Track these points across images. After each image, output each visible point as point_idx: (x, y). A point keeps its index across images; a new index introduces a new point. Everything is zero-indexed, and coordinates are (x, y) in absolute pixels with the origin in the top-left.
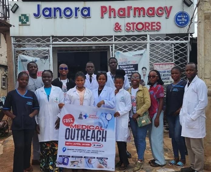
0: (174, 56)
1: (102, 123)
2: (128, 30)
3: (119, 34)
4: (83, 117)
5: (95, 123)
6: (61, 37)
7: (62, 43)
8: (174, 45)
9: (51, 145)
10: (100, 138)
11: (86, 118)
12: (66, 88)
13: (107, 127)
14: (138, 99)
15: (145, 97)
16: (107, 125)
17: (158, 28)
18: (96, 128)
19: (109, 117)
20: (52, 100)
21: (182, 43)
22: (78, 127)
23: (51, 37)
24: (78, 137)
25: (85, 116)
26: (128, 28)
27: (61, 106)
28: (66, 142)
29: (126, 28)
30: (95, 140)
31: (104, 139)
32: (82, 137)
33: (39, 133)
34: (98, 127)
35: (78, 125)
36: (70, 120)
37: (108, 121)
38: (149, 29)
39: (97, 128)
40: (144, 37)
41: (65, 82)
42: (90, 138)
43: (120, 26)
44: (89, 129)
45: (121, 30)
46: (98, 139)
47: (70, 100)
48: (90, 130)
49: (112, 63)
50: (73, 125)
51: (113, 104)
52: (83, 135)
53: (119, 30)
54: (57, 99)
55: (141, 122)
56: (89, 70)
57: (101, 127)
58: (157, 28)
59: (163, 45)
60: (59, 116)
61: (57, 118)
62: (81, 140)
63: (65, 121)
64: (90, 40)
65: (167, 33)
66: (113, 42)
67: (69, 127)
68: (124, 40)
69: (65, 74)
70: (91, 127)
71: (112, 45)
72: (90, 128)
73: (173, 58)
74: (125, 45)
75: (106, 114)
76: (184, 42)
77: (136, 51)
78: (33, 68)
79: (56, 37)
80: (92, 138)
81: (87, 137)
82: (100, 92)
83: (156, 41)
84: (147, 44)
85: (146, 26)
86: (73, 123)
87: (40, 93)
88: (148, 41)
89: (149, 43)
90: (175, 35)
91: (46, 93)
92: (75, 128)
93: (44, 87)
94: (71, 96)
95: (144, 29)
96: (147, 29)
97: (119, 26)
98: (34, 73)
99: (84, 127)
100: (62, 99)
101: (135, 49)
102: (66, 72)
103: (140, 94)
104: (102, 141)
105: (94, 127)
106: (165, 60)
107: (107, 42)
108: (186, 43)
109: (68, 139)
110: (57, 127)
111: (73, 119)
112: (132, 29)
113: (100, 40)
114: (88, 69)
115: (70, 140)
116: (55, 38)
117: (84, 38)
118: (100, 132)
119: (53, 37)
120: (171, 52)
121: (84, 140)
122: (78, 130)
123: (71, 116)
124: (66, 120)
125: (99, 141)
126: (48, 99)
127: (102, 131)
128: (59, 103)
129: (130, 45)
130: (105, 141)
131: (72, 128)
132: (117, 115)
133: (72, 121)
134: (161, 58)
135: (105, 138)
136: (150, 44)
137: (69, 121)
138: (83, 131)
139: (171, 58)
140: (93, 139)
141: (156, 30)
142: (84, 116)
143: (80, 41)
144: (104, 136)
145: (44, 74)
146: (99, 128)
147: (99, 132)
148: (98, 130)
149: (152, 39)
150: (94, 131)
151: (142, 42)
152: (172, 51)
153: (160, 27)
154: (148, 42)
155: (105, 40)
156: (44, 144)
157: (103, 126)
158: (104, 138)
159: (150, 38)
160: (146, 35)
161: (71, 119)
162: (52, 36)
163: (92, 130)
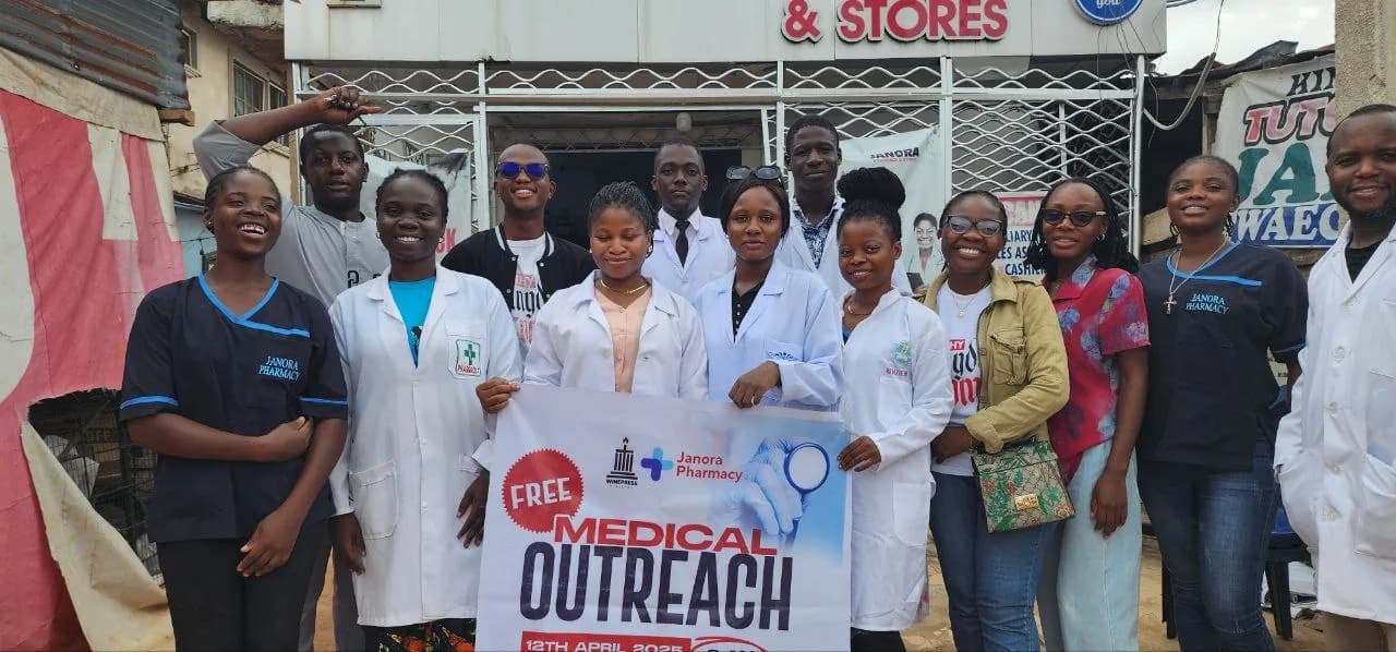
0: (1064, 162)
1: (764, 510)
2: (848, 38)
3: (806, 53)
4: (637, 468)
5: (718, 510)
6: (527, 68)
7: (534, 92)
8: (1069, 110)
9: (433, 642)
10: (749, 605)
11: (656, 476)
12: (536, 291)
13: (792, 536)
14: (997, 356)
15: (1034, 342)
16: (795, 523)
17: (995, 25)
18: (723, 543)
19: (809, 468)
20: (441, 357)
21: (1108, 102)
22: (609, 536)
23: (481, 67)
24: (604, 599)
25: (655, 466)
26: (852, 27)
27: (493, 398)
28: (527, 636)
29: (839, 25)
30: (715, 622)
31: (775, 615)
32: (633, 600)
33: (360, 570)
34: (737, 532)
35: (604, 523)
36: (553, 488)
37: (804, 493)
38: (949, 31)
39: (732, 538)
40: (926, 72)
41: (529, 254)
42: (682, 609)
43: (813, 15)
44: (677, 547)
45: (816, 33)
46: (739, 612)
47: (555, 356)
48: (683, 556)
49: (806, 150)
50: (576, 522)
51: (831, 384)
52: (638, 587)
53: (808, 35)
54: (470, 354)
55: (1007, 498)
56: (673, 187)
57: (757, 535)
58: (987, 28)
59: (1015, 106)
60: (483, 456)
61: (474, 469)
62: (626, 618)
63: (521, 493)
64: (666, 80)
65: (1039, 52)
66: (779, 90)
67: (548, 537)
68: (831, 81)
69: (533, 202)
70: (694, 537)
71: (773, 108)
72: (683, 542)
73: (1064, 172)
74: (836, 106)
75: (789, 451)
76: (1115, 94)
77: (887, 133)
78: (336, 165)
79: (506, 64)
80: (696, 604)
81: (667, 598)
82: (741, 304)
83: (982, 90)
84: (942, 105)
85: (935, 19)
86: (571, 508)
87: (365, 314)
88: (947, 89)
89: (950, 99)
90: (1071, 64)
91: (398, 316)
92: (583, 540)
93: (391, 278)
94: (562, 331)
95: (927, 30)
96: (941, 32)
97: (806, 17)
98: (343, 194)
99: (645, 534)
100: (506, 351)
101: (885, 128)
102: (535, 191)
103: (1006, 328)
104: (764, 624)
105: (708, 532)
106: (1024, 180)
107: (748, 92)
108: (1126, 101)
109: (541, 613)
110: (473, 531)
111: (575, 486)
112: (868, 29)
113: (713, 79)
114: (668, 180)
115: (552, 623)
116: (502, 70)
117: (641, 73)
118: (752, 564)
119: (491, 64)
120: (1055, 145)
121: (645, 618)
122: (608, 554)
123: (559, 464)
124: (529, 487)
125: (744, 623)
126: (415, 351)
127: (760, 560)
128: (481, 380)
129: (860, 105)
130: (784, 625)
131: (566, 539)
132: (859, 456)
133: (564, 495)
134: (1007, 168)
135: (784, 604)
136: (955, 102)
137: (547, 496)
138: (640, 563)
139: (1053, 169)
140: (703, 615)
141: (984, 35)
142: (646, 463)
143: (620, 86)
144: (776, 595)
145: (393, 193)
146: (740, 543)
147: (743, 570)
148: (738, 551)
149: (962, 78)
150: (708, 563)
151: (915, 91)
152: (1057, 139)
153: (1003, 21)
154: (943, 90)
155: (737, 81)
156: (389, 642)
157: (771, 527)
158: (777, 607)
159: (956, 77)
160: (935, 63)
161: (560, 481)
162: (484, 61)
163: (695, 557)
